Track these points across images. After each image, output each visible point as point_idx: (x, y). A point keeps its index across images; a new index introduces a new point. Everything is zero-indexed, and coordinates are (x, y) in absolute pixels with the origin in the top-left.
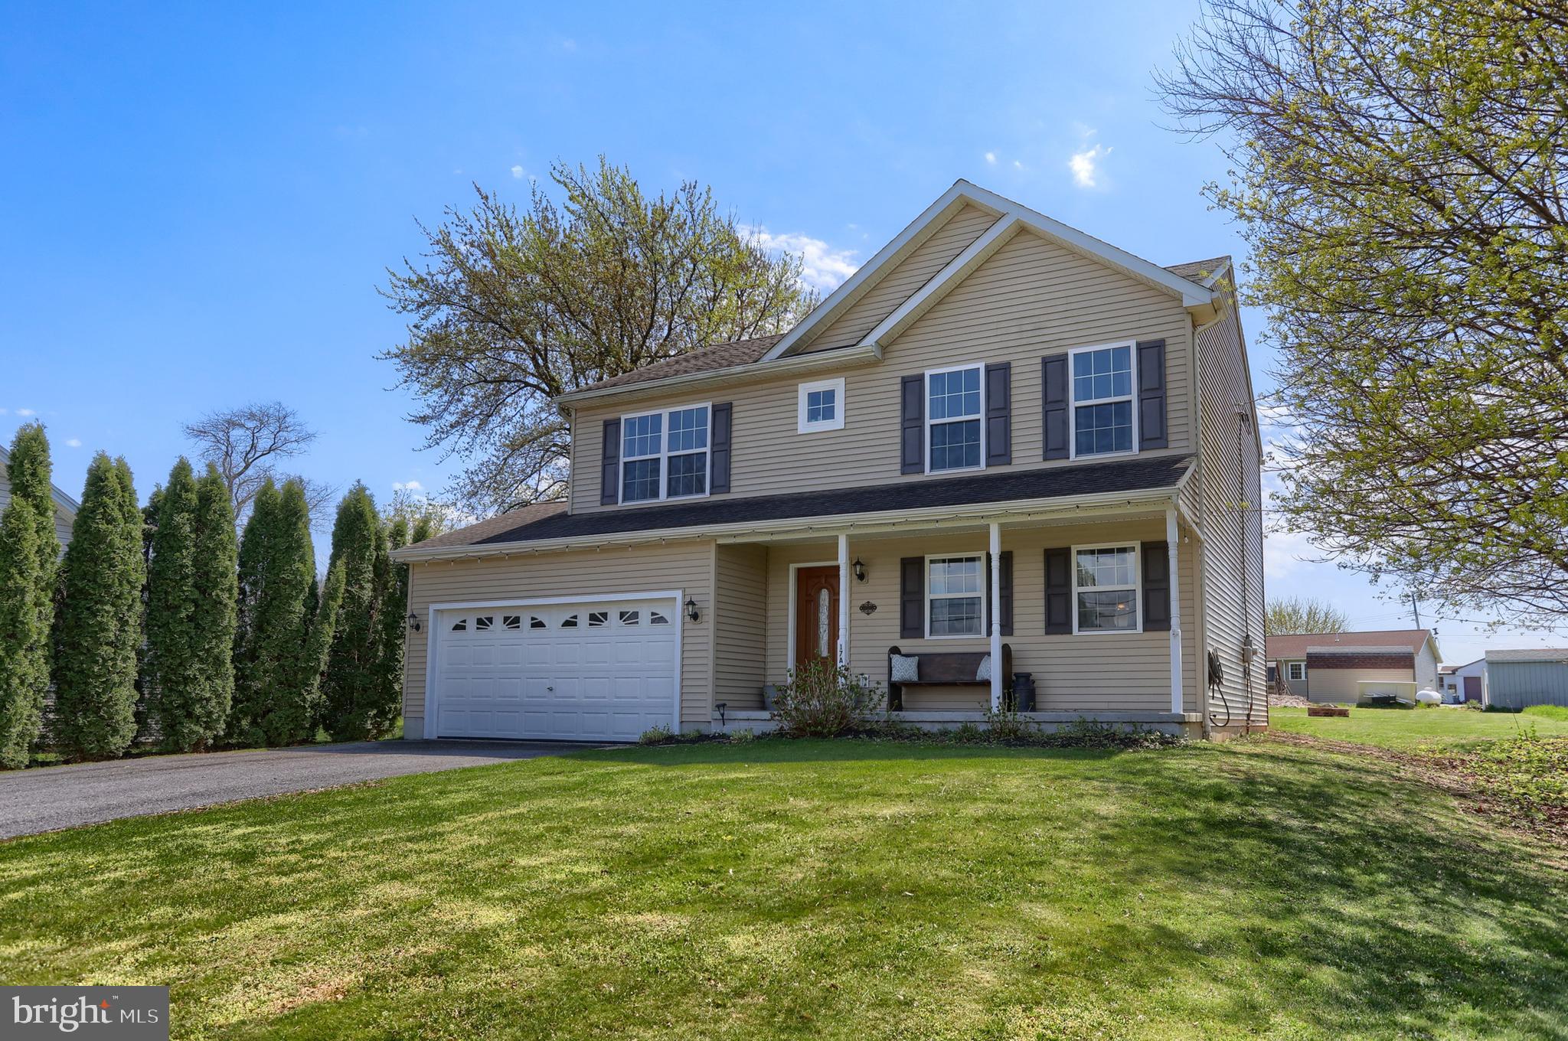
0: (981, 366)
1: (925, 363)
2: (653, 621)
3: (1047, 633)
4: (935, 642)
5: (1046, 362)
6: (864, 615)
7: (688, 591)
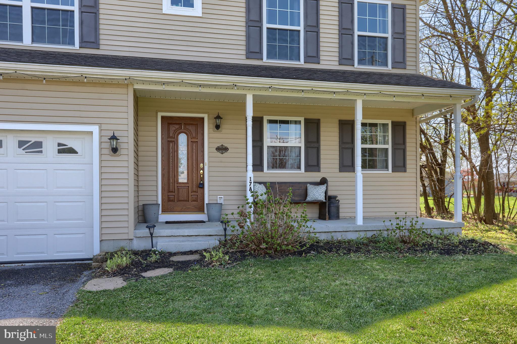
3: (341, 171)
4: (270, 174)
5: (342, 2)
6: (219, 154)
7: (104, 127)
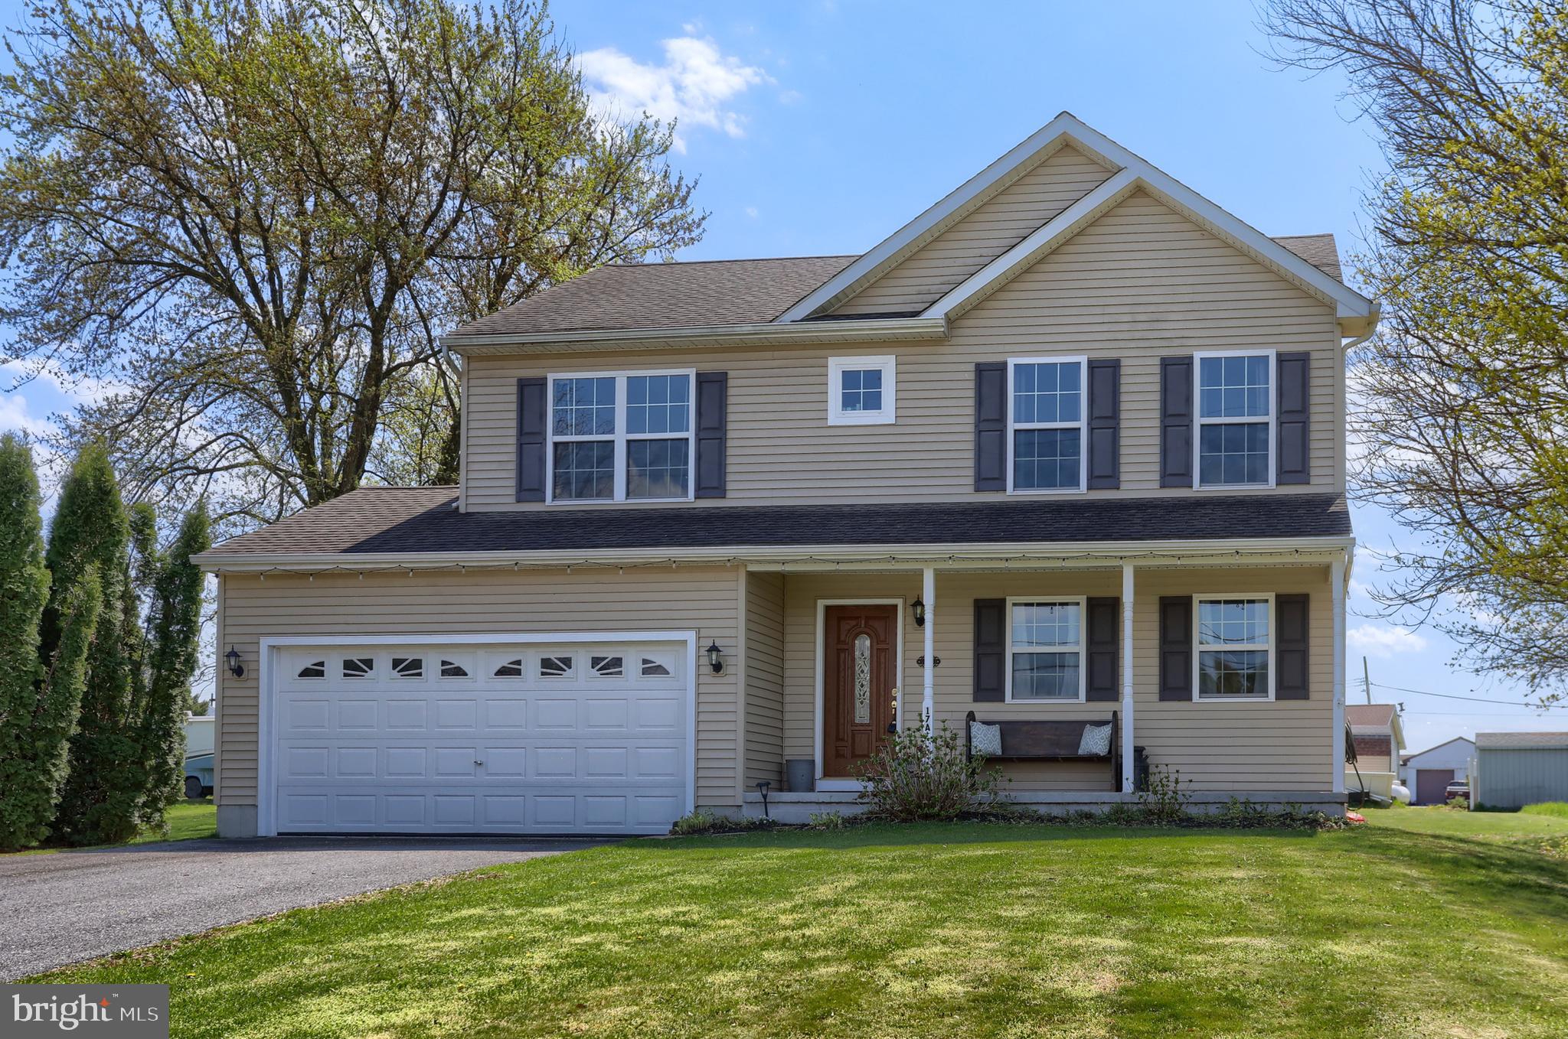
0: (1083, 359)
1: (1008, 348)
2: (645, 672)
3: (1162, 699)
4: (1018, 706)
5: (1166, 364)
7: (703, 633)
